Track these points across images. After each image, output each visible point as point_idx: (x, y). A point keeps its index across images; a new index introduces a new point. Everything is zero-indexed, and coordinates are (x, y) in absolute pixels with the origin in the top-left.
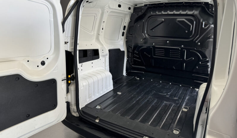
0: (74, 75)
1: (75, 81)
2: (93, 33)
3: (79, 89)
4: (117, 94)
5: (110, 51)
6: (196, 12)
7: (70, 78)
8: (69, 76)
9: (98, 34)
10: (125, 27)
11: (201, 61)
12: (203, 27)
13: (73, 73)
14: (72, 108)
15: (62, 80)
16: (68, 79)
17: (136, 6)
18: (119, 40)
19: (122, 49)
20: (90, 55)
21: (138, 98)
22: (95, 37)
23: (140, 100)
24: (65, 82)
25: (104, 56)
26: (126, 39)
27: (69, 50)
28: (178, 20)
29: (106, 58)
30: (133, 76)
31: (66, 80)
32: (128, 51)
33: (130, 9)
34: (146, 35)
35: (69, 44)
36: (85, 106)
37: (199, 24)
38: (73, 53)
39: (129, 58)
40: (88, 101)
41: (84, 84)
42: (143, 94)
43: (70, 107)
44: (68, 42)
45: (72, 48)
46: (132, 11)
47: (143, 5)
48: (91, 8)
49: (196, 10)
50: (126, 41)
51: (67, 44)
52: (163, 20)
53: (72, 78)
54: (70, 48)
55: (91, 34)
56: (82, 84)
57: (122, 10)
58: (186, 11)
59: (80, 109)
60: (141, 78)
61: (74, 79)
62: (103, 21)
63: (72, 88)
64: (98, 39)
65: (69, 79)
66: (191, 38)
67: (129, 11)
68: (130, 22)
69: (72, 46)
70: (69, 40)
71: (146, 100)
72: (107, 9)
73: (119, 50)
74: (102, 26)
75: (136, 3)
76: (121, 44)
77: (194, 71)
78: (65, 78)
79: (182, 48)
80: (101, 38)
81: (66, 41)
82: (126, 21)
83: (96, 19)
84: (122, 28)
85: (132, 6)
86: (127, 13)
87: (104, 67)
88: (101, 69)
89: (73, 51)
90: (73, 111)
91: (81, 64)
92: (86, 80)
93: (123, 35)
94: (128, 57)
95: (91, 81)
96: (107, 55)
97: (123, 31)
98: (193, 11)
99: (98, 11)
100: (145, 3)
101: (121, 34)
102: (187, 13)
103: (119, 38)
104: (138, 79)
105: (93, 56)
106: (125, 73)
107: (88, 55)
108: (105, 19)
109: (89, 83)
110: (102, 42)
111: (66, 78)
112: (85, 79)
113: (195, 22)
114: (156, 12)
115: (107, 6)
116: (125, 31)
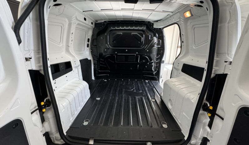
0: (48, 99)
1: (51, 106)
2: (61, 45)
3: (60, 114)
4: (97, 101)
5: (81, 61)
6: (144, 28)
7: (43, 105)
8: (42, 103)
9: (68, 46)
10: (89, 39)
11: (149, 62)
12: (150, 39)
13: (47, 96)
14: (53, 137)
15: (32, 113)
16: (40, 108)
17: (97, 22)
18: (85, 50)
19: (89, 59)
20: (63, 68)
21: (117, 100)
22: (64, 49)
23: (118, 100)
24: (37, 113)
25: (76, 67)
26: (91, 50)
27: (34, 68)
28: (132, 34)
29: (79, 69)
30: (100, 78)
31: (38, 111)
32: (94, 59)
33: (92, 23)
34: (109, 46)
35: (33, 60)
36: (69, 128)
37: (147, 37)
38: (42, 72)
39: (96, 65)
40: (72, 120)
41: (64, 105)
42: (118, 94)
43: (50, 136)
44: (31, 58)
45: (39, 65)
46: (93, 26)
47: (103, 21)
48: (57, 16)
49: (144, 27)
50: (91, 51)
51: (30, 61)
52: (122, 34)
53: (46, 104)
54: (36, 65)
55: (59, 45)
56: (62, 106)
57: (87, 23)
58: (137, 27)
59: (65, 134)
60: (107, 80)
61: (50, 104)
62: (72, 32)
63: (49, 115)
64: (67, 50)
65: (43, 107)
66: (142, 47)
67: (92, 25)
68: (93, 35)
69: (39, 63)
70: (32, 54)
71: (123, 100)
72: (74, 20)
73: (87, 59)
74: (71, 37)
75: (97, 19)
76: (87, 54)
77: (145, 69)
78: (35, 108)
79: (137, 55)
80: (71, 49)
81: (28, 56)
82: (89, 35)
83: (64, 29)
84: (86, 40)
85: (94, 21)
86: (90, 27)
87: (78, 77)
88: (76, 81)
89: (42, 68)
90: (55, 139)
91: (54, 80)
92: (65, 98)
93: (88, 46)
94: (94, 64)
95: (70, 97)
96: (79, 65)
97: (88, 43)
98: (143, 27)
99: (65, 22)
100: (104, 19)
101: (86, 45)
102: (138, 29)
103: (85, 49)
104: (106, 80)
105: (66, 69)
106: (93, 78)
107: (61, 69)
108: (73, 30)
109: (70, 101)
110: (73, 54)
111: (37, 108)
112: (63, 98)
113: (144, 35)
114: (115, 28)
115: (74, 16)
116: (89, 43)
